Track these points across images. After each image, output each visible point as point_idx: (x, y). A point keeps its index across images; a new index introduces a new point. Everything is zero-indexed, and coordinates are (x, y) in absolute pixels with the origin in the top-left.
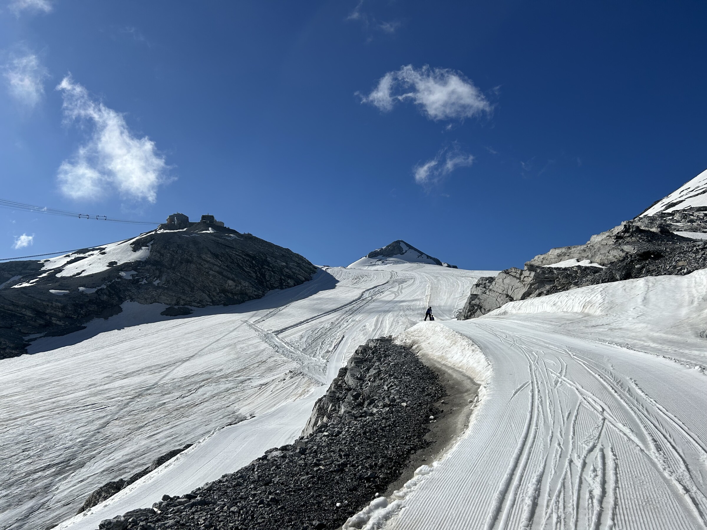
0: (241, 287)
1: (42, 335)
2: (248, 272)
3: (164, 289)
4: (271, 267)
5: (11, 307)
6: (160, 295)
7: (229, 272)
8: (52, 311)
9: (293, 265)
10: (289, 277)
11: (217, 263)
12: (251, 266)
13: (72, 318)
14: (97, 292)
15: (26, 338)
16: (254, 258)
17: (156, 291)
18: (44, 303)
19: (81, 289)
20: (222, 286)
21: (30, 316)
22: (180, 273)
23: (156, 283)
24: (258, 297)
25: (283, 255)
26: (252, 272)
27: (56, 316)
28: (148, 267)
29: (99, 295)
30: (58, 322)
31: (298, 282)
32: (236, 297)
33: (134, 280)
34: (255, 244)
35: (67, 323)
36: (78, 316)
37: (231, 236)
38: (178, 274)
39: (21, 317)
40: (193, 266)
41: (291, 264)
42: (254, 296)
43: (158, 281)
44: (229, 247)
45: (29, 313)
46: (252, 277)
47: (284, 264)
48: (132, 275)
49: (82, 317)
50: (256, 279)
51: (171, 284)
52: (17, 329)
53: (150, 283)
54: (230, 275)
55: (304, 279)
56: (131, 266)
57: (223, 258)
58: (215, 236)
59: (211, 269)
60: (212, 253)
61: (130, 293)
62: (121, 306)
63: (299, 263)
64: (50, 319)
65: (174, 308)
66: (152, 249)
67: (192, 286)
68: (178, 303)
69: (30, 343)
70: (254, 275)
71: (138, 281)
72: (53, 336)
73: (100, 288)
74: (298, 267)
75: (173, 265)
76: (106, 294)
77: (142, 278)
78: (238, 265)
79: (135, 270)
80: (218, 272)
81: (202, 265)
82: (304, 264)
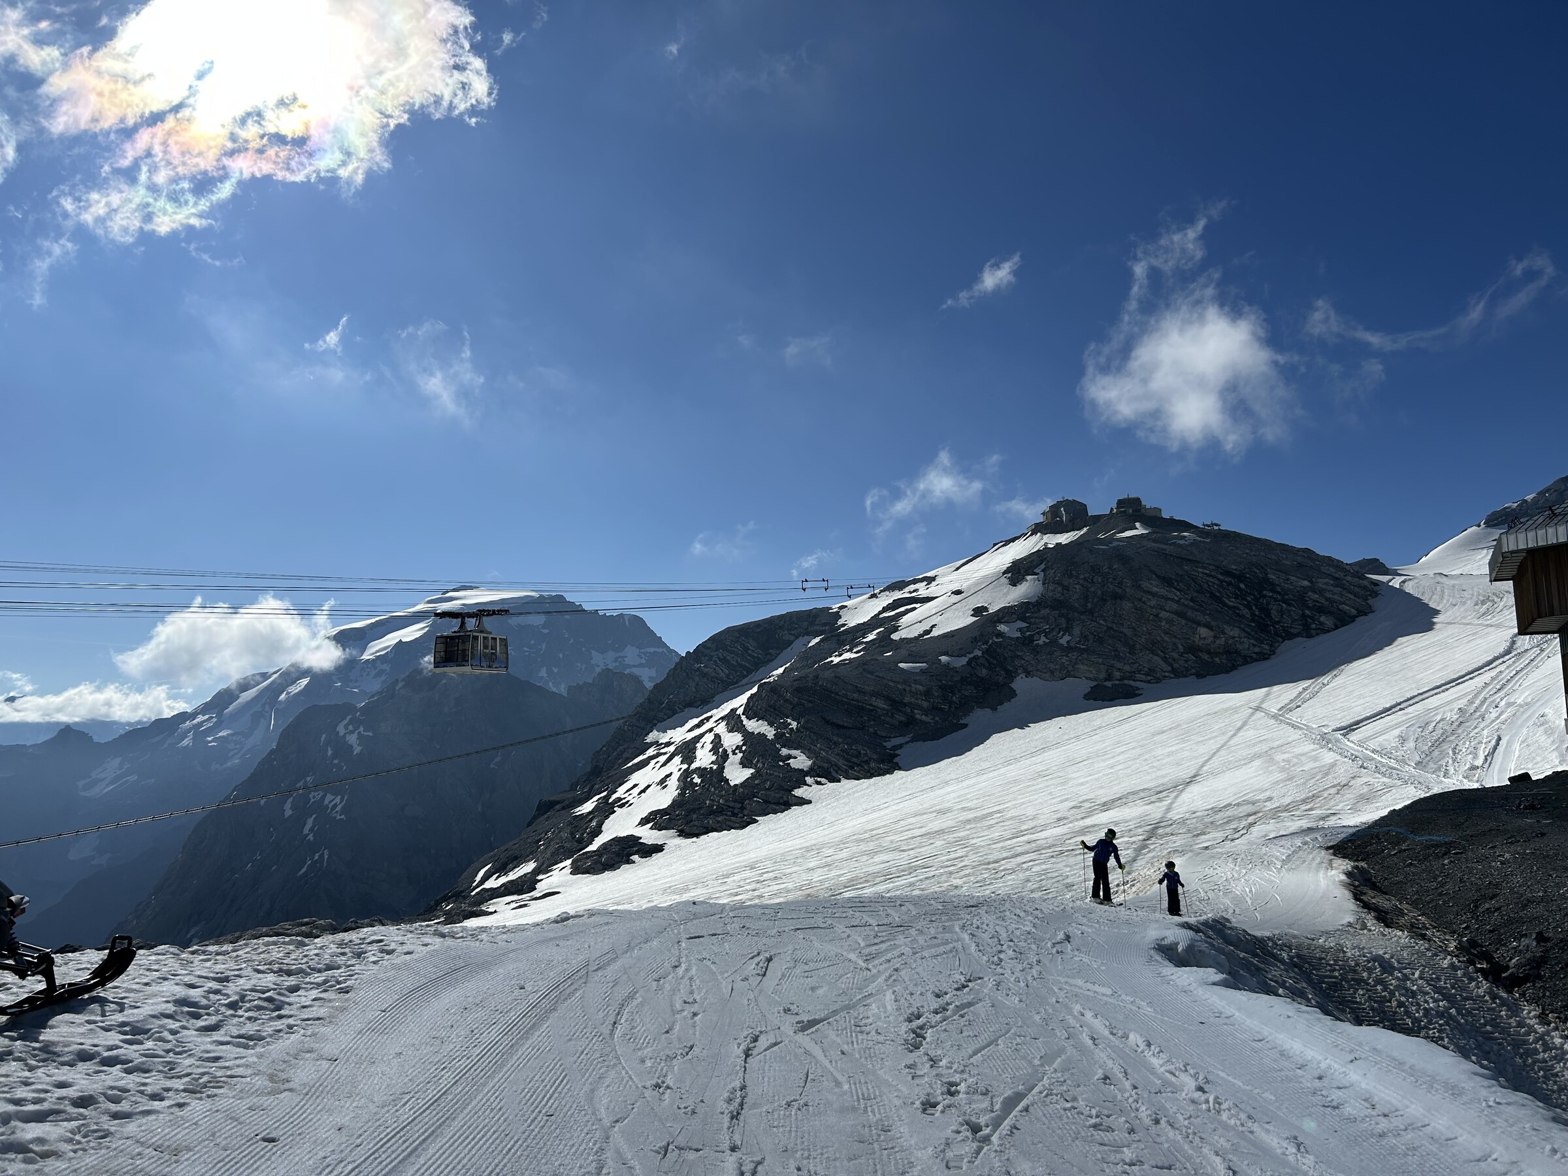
0: (1226, 639)
1: (907, 739)
2: (1234, 607)
3: (1082, 651)
4: (1279, 593)
5: (856, 695)
6: (1076, 664)
7: (1197, 610)
8: (913, 700)
9: (1326, 584)
10: (1321, 610)
11: (1172, 596)
12: (1236, 594)
13: (942, 709)
14: (969, 663)
15: (889, 745)
16: (1240, 578)
17: (1067, 656)
18: (899, 686)
19: (944, 658)
20: (1189, 639)
21: (884, 709)
22: (1105, 620)
23: (1064, 641)
24: (1263, 657)
25: (1300, 565)
26: (1242, 607)
27: (920, 708)
28: (1045, 612)
29: (973, 668)
30: (924, 718)
31: (1344, 620)
32: (1217, 660)
33: (1025, 638)
34: (1237, 548)
35: (937, 719)
36: (950, 707)
37: (1185, 537)
38: (1102, 622)
39: (872, 710)
40: (1127, 605)
41: (1321, 583)
42: (1254, 656)
43: (1067, 638)
44: (1189, 560)
45: (881, 704)
46: (1243, 616)
47: (1306, 583)
48: (1020, 630)
49: (956, 708)
50: (1253, 620)
51: (1091, 641)
52: (871, 730)
53: (1054, 642)
54: (1200, 618)
55: (1354, 612)
56: (1013, 613)
57: (1181, 585)
58: (1155, 541)
59: (1162, 608)
60: (1158, 577)
61: (1023, 662)
62: (1012, 685)
63: (1337, 578)
64: (912, 712)
65: (1105, 687)
66: (1045, 579)
67: (1131, 643)
68: (1109, 677)
69: (897, 752)
70: (1246, 612)
71: (1031, 639)
72: (924, 741)
73: (972, 655)
74: (1337, 586)
75: (1089, 605)
76: (984, 666)
77: (1038, 633)
78: (1212, 595)
79: (1024, 619)
80: (1177, 613)
81: (1144, 602)
82: (1349, 578)
